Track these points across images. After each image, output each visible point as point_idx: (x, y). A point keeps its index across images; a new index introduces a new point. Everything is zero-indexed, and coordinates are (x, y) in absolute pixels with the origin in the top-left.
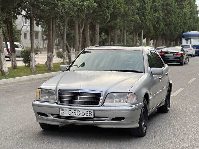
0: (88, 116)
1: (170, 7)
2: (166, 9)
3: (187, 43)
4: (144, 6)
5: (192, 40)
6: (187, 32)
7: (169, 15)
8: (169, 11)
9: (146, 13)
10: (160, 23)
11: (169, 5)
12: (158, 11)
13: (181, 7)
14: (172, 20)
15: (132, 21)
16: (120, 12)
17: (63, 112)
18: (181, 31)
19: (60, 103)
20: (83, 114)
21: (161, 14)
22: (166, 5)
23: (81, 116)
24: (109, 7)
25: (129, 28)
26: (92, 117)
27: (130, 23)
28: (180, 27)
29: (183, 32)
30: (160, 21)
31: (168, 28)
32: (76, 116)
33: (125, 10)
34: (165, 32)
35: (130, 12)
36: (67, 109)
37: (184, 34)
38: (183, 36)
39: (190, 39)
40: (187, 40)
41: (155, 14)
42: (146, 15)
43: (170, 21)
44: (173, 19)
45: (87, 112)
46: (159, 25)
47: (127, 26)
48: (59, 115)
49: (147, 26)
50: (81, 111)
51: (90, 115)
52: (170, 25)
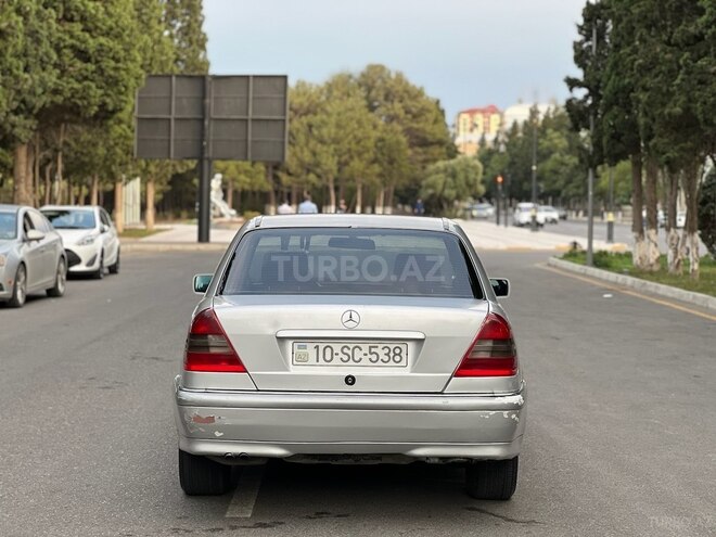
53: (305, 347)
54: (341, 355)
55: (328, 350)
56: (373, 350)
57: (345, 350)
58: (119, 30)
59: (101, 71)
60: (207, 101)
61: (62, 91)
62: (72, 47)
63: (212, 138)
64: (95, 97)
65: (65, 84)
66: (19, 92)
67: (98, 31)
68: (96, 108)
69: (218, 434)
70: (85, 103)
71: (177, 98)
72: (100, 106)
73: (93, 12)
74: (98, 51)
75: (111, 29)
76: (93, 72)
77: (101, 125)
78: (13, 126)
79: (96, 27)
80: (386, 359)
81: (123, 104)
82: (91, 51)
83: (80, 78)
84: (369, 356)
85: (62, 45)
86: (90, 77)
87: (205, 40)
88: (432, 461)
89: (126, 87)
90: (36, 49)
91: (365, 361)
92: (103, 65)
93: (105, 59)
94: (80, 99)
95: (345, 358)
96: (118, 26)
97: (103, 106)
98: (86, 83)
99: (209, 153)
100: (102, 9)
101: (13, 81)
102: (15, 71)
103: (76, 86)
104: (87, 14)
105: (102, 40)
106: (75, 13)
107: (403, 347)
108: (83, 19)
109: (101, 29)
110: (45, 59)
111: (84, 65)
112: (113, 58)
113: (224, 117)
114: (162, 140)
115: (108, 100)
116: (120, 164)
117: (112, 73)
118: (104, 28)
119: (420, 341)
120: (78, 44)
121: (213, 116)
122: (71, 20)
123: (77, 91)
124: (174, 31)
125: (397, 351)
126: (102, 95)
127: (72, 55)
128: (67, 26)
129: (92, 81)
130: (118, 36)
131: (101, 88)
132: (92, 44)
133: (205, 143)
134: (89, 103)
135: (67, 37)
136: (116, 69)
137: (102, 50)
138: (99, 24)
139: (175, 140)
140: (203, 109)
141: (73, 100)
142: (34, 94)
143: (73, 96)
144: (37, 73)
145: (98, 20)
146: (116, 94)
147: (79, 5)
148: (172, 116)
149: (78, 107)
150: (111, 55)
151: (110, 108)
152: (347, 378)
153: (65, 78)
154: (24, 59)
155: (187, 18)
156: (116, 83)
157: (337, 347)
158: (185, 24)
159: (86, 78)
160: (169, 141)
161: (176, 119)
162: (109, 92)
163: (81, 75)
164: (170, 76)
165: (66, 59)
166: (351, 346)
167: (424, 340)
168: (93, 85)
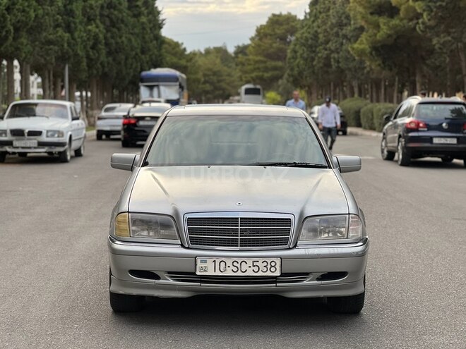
0: (269, 274)
1: (116, 13)
2: (108, 16)
3: (151, 95)
4: (69, 7)
5: (162, 88)
6: (149, 69)
7: (115, 30)
8: (115, 20)
9: (75, 23)
10: (100, 49)
11: (115, 8)
12: (94, 20)
13: (136, 12)
14: (122, 42)
15: (50, 42)
16: (28, 20)
17: (204, 265)
18: (136, 67)
19: (191, 246)
20: (256, 269)
21: (102, 27)
22: (108, 8)
23: (250, 273)
24: (11, 7)
25: (45, 59)
26: (278, 273)
27: (47, 47)
28: (134, 57)
29: (142, 70)
30: (100, 43)
31: (114, 60)
32: (239, 274)
33: (36, 16)
34: (106, 70)
35: (47, 21)
36: (214, 259)
37: (144, 73)
38: (143, 80)
39: (158, 86)
40: (151, 88)
41: (90, 27)
42: (76, 28)
43: (117, 43)
44: (124, 39)
45: (265, 264)
46: (98, 53)
47: (40, 54)
48: (194, 274)
49: (76, 55)
50: (250, 262)
51: (273, 269)
52: (117, 52)
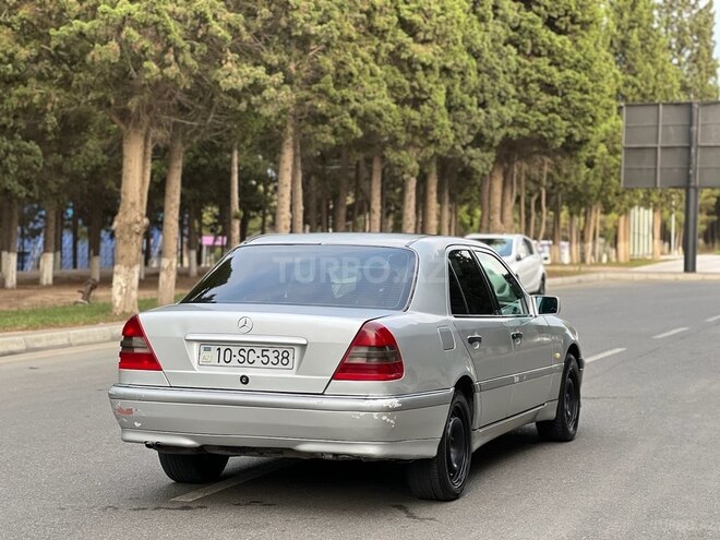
53: (209, 350)
54: (238, 357)
55: (228, 352)
56: (265, 353)
57: (242, 353)
58: (586, 62)
59: (567, 103)
60: (694, 128)
61: (528, 124)
62: (539, 80)
63: (698, 166)
64: (561, 128)
65: (530, 117)
66: (474, 126)
67: (566, 64)
68: (563, 140)
69: (137, 425)
70: (551, 134)
71: (663, 126)
72: (567, 138)
73: (560, 46)
74: (564, 83)
75: (579, 61)
76: (559, 104)
77: (572, 156)
78: (471, 159)
79: (564, 60)
80: (275, 361)
81: (590, 135)
82: (557, 85)
83: (547, 111)
84: (261, 358)
85: (528, 80)
86: (558, 110)
87: (715, 66)
88: (327, 457)
89: (594, 118)
90: (493, 85)
91: (258, 363)
92: (569, 97)
93: (571, 91)
94: (545, 131)
95: (242, 359)
96: (585, 58)
97: (570, 137)
98: (551, 115)
99: (696, 181)
100: (569, 43)
101: (466, 117)
102: (469, 107)
103: (543, 118)
104: (554, 49)
105: (569, 73)
106: (541, 48)
107: (291, 351)
108: (550, 53)
109: (569, 62)
110: (503, 94)
111: (550, 98)
112: (581, 90)
113: (712, 144)
114: (649, 169)
115: (574, 131)
116: (617, 194)
117: (578, 104)
118: (572, 61)
119: (303, 347)
120: (544, 77)
121: (700, 144)
122: (539, 55)
123: (543, 124)
124: (684, 59)
125: (286, 355)
126: (569, 127)
127: (538, 89)
128: (535, 61)
129: (558, 113)
130: (586, 68)
131: (568, 120)
132: (557, 77)
133: (691, 172)
134: (555, 135)
135: (533, 72)
136: (582, 100)
137: (569, 83)
138: (567, 58)
139: (661, 169)
140: (689, 136)
141: (539, 132)
142: (491, 128)
143: (539, 129)
144: (496, 108)
145: (566, 53)
146: (583, 126)
147: (546, 40)
148: (660, 145)
149: (545, 139)
150: (578, 87)
151: (577, 139)
152: (242, 377)
153: (531, 112)
154: (481, 95)
155: (697, 45)
156: (583, 114)
157: (235, 350)
158: (695, 51)
159: (553, 110)
160: (656, 170)
161: (662, 148)
162: (576, 123)
163: (547, 107)
164: (658, 105)
165: (532, 93)
166: (247, 349)
167: (306, 345)
168: (558, 117)
